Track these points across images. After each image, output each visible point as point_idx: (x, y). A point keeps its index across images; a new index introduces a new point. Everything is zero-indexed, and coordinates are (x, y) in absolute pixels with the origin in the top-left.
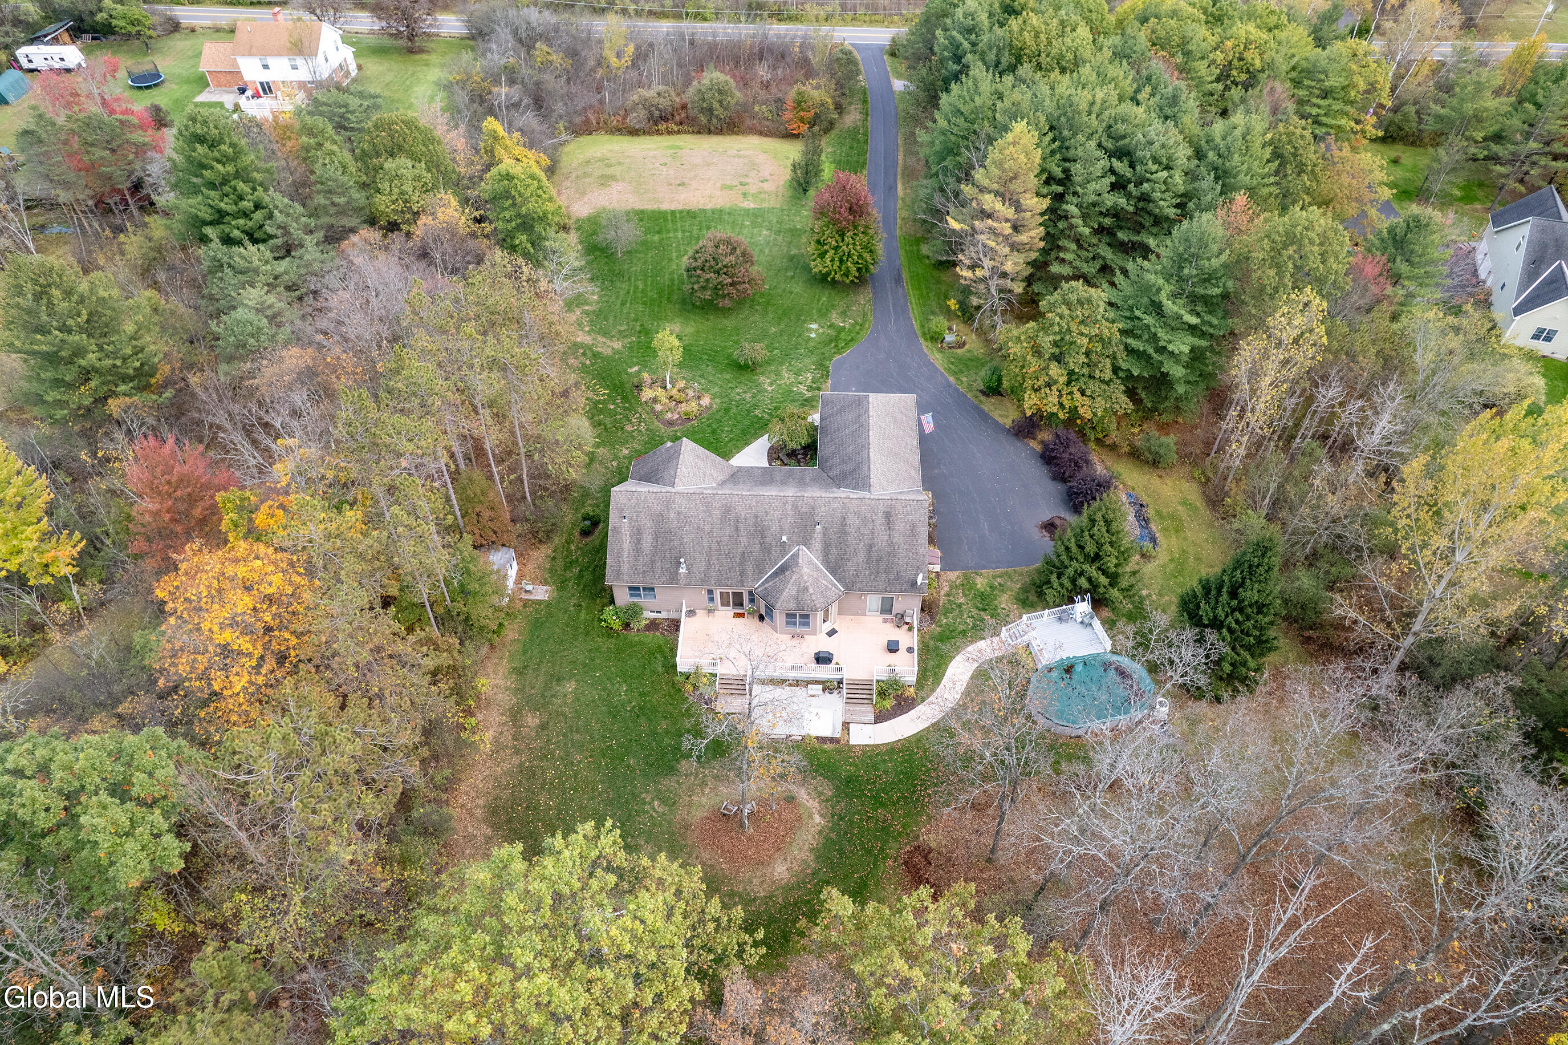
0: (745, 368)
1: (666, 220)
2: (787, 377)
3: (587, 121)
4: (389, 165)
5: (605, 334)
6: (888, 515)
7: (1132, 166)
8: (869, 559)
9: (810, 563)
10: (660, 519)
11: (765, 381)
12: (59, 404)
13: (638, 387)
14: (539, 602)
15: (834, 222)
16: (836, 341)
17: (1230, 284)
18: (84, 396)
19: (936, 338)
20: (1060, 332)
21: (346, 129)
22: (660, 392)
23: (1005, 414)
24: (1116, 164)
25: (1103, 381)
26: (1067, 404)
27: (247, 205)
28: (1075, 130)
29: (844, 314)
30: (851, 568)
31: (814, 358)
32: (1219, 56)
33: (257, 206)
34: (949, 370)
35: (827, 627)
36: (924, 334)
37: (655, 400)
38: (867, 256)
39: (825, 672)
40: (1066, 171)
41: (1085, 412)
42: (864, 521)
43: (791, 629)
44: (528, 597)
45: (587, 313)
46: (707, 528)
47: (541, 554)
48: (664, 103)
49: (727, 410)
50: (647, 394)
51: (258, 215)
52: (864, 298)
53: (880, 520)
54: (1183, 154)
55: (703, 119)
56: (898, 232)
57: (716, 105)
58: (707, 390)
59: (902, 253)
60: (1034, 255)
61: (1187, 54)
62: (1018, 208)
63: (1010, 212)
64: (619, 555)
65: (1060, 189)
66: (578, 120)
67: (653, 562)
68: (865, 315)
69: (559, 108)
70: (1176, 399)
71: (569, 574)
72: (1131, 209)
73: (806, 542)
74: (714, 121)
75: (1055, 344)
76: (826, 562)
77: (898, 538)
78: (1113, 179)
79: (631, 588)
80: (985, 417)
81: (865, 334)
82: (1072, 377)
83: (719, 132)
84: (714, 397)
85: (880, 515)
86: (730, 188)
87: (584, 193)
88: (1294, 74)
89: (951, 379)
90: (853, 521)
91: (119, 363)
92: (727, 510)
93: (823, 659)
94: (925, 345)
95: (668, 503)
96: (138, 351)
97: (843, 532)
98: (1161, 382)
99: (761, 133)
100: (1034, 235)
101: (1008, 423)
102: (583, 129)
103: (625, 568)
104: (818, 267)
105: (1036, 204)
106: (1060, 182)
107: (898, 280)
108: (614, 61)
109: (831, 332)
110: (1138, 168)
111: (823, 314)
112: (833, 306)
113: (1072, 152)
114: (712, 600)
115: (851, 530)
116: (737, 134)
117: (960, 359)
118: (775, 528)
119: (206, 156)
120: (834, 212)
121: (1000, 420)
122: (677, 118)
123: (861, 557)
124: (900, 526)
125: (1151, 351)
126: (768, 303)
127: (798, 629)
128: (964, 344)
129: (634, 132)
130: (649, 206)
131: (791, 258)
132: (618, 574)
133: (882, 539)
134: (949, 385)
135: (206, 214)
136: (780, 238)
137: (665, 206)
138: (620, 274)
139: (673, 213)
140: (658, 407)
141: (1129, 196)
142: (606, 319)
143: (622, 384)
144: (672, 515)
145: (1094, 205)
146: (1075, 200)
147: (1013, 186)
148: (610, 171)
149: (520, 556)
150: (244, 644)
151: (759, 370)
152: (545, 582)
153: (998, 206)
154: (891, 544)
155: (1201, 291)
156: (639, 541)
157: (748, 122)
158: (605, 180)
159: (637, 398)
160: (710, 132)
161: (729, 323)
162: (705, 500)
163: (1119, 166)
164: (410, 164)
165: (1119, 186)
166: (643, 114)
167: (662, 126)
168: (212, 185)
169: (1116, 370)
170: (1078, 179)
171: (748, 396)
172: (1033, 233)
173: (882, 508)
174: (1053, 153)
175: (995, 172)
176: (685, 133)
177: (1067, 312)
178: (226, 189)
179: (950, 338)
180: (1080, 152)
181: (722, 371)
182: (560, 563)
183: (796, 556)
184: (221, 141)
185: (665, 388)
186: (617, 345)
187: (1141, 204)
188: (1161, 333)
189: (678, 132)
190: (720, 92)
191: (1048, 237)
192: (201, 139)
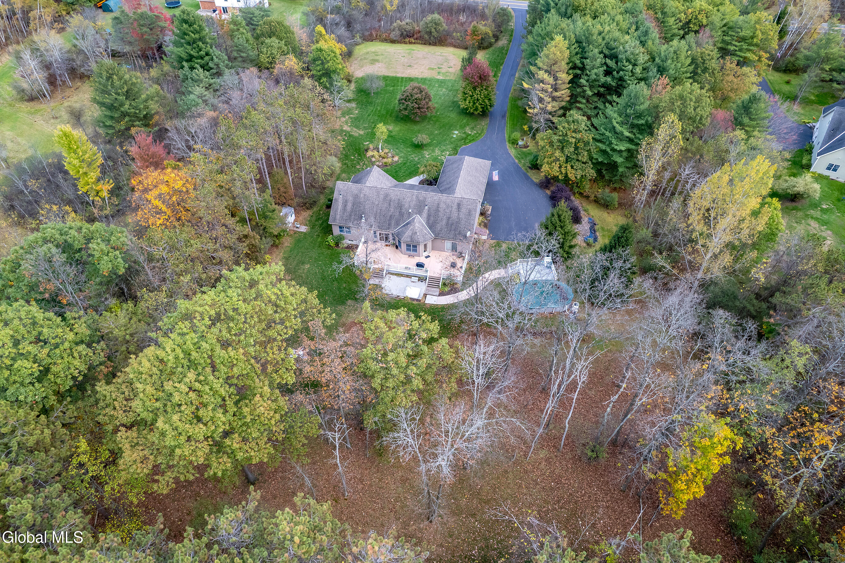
0: (419, 147)
1: (398, 81)
2: (437, 152)
3: (371, 35)
4: (268, 41)
5: (358, 127)
6: (459, 205)
7: (617, 63)
8: (447, 224)
9: (420, 222)
10: (356, 197)
11: (427, 154)
12: (110, 127)
13: (366, 150)
14: (302, 232)
15: (472, 83)
16: (465, 139)
17: (649, 119)
18: (122, 126)
19: (514, 142)
20: (563, 135)
21: (252, 25)
22: (376, 153)
23: (536, 177)
24: (608, 61)
25: (583, 163)
26: (564, 172)
27: (202, 53)
28: (589, 43)
29: (473, 128)
30: (438, 227)
31: (452, 146)
32: (683, 16)
33: (207, 54)
34: (516, 157)
35: (426, 254)
36: (509, 141)
37: (373, 156)
38: (487, 101)
39: (420, 272)
40: (583, 63)
41: (571, 176)
42: (448, 206)
43: (409, 252)
44: (297, 230)
45: (351, 118)
46: (377, 203)
47: (306, 214)
48: (409, 28)
49: (405, 164)
50: (370, 153)
51: (207, 58)
52: (484, 123)
53: (455, 206)
54: (643, 58)
55: (426, 36)
56: (510, 95)
57: (433, 30)
58: (398, 154)
59: (509, 105)
60: (564, 104)
61: (664, 13)
62: (556, 79)
63: (551, 80)
64: (336, 211)
65: (579, 72)
66: (367, 33)
67: (350, 215)
68: (483, 130)
69: (358, 27)
70: (621, 176)
71: (317, 223)
72: (614, 84)
73: (420, 213)
74: (432, 38)
75: (559, 141)
76: (428, 223)
77: (462, 216)
78: (605, 68)
79: (340, 227)
80: (528, 178)
81: (480, 138)
82: (568, 159)
83: (435, 44)
84: (401, 157)
85: (456, 204)
86: (433, 69)
87: (362, 67)
88: (725, 28)
89: (517, 161)
90: (442, 206)
91: (137, 111)
92: (386, 195)
93: (420, 265)
94: (508, 145)
95: (360, 191)
96: (147, 107)
97: (437, 210)
98: (613, 166)
99: (455, 46)
100: (564, 93)
101: (537, 181)
102: (368, 38)
103: (338, 217)
104: (463, 105)
105: (565, 77)
106: (579, 69)
107: (504, 116)
108: (389, 7)
109: (464, 136)
110: (619, 64)
111: (463, 127)
112: (468, 125)
113: (587, 54)
114: (376, 237)
115: (441, 210)
116: (443, 46)
117: (523, 153)
118: (407, 206)
119: (187, 29)
120: (472, 78)
121: (535, 180)
122: (415, 36)
123: (444, 222)
124: (464, 210)
125: (608, 150)
126: (437, 121)
127: (412, 253)
128: (528, 146)
129: (393, 42)
130: (391, 74)
131: (454, 102)
132: (335, 219)
133: (455, 215)
134: (515, 163)
135: (184, 55)
136: (451, 93)
137: (399, 75)
138: (371, 103)
139: (402, 78)
140: (373, 159)
141: (613, 78)
142: (359, 121)
143: (360, 148)
144: (362, 195)
145: (595, 80)
146: (586, 78)
147: (555, 68)
148: (377, 58)
149: (297, 213)
150: (164, 209)
151: (425, 148)
152: (306, 225)
153: (546, 76)
154: (459, 218)
155: (636, 122)
156: (345, 206)
157: (449, 41)
158: (374, 62)
159: (365, 155)
160: (430, 44)
161: (416, 128)
162: (378, 190)
163: (611, 63)
164: (277, 41)
165: (608, 73)
166: (398, 33)
167: (407, 40)
168: (189, 44)
169: (591, 158)
170: (588, 67)
171: (416, 159)
172: (563, 92)
173: (456, 201)
174: (577, 54)
175: (546, 60)
176: (418, 43)
177: (567, 126)
178: (195, 45)
179: (521, 143)
180: (590, 54)
181: (407, 147)
182: (314, 218)
183: (414, 219)
184: (195, 23)
185: (378, 152)
186: (362, 132)
187: (620, 83)
188: (614, 141)
189: (414, 43)
190: (436, 24)
191: (572, 96)
192: (186, 22)
